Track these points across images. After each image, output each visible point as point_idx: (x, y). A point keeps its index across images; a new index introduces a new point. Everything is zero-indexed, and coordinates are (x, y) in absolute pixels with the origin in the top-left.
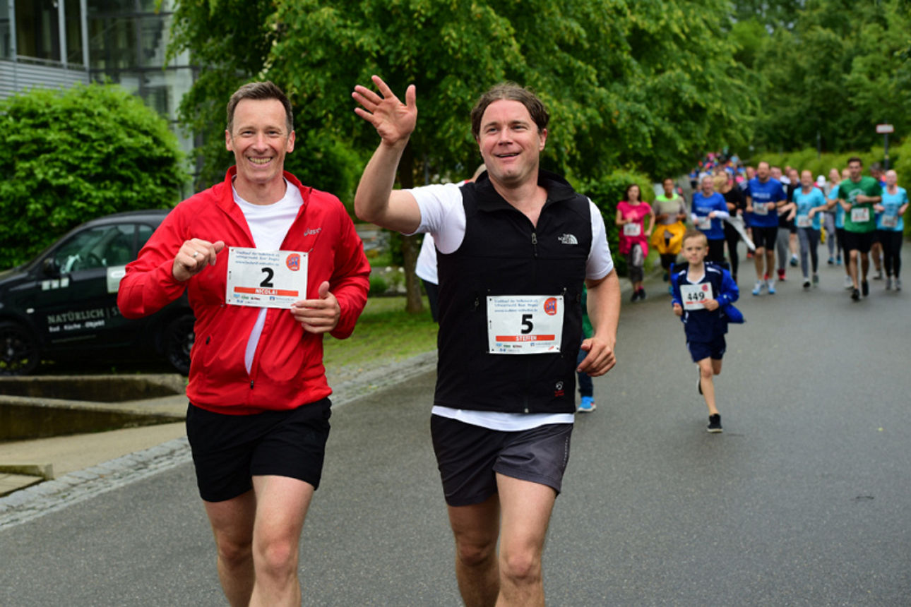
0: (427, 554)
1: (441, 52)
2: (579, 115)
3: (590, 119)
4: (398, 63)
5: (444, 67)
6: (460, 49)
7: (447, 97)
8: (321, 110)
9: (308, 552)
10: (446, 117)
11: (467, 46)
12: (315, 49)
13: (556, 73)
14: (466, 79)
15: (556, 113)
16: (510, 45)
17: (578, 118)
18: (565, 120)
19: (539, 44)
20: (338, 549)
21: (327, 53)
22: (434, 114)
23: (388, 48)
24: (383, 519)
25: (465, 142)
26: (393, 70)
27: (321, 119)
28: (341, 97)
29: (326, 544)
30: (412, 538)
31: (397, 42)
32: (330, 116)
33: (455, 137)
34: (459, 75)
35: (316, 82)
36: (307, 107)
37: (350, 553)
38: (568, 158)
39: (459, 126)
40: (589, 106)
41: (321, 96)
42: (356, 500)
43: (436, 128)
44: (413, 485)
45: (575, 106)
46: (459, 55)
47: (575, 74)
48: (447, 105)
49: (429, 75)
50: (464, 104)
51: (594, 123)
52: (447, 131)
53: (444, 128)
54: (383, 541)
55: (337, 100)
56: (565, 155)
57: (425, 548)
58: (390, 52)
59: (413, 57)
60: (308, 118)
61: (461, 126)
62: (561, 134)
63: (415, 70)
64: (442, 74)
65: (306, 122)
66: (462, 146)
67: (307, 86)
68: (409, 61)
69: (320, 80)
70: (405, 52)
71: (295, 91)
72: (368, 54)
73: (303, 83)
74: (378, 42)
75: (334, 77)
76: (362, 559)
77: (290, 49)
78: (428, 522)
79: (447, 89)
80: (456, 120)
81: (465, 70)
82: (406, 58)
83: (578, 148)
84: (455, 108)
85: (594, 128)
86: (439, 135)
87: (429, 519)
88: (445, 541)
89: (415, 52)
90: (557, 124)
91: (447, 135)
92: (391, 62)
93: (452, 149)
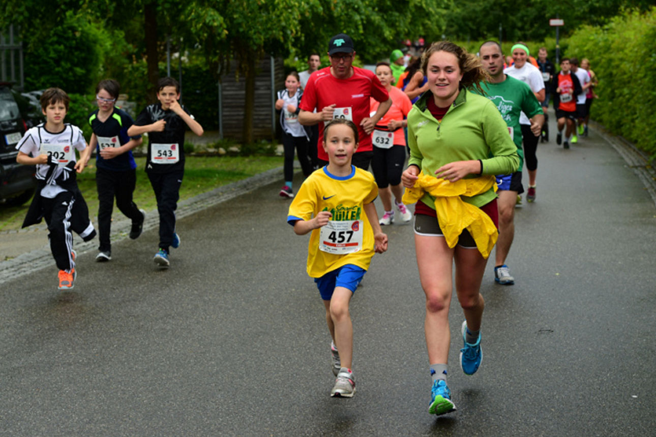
0: (175, 377)
2: (303, 3)
3: (312, 7)
9: (71, 376)
10: (189, 3)
17: (302, 6)
18: (291, 7)
20: (98, 373)
24: (136, 347)
25: (205, 24)
29: (87, 369)
30: (162, 364)
33: (196, 20)
37: (108, 376)
38: (293, 40)
42: (112, 331)
43: (180, 11)
44: (162, 318)
51: (315, 10)
52: (189, 14)
53: (187, 12)
54: (137, 367)
56: (291, 37)
57: (174, 373)
61: (202, 11)
62: (287, 20)
66: (202, 28)
76: (119, 382)
78: (176, 350)
80: (197, 5)
83: (302, 32)
85: (315, 15)
86: (182, 17)
87: (176, 348)
88: (192, 367)
90: (284, 10)
91: (189, 18)
93: (193, 30)
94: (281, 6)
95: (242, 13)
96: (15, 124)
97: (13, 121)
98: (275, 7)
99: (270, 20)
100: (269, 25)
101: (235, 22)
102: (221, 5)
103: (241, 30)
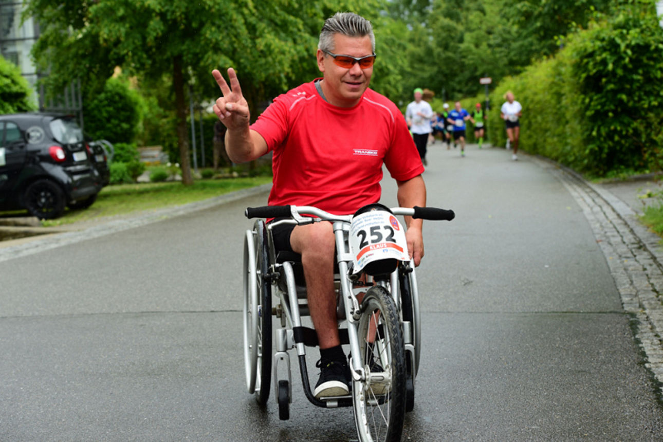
1: (202, 11)
2: (292, 50)
3: (298, 52)
4: (173, 17)
5: (204, 19)
6: (213, 7)
7: (206, 39)
8: (124, 50)
10: (206, 52)
11: (219, 4)
12: (118, 9)
13: (276, 24)
14: (219, 27)
15: (278, 47)
16: (246, 6)
17: (292, 52)
18: (283, 53)
19: (265, 6)
21: (126, 11)
22: (198, 50)
23: (166, 8)
26: (170, 22)
27: (124, 56)
28: (136, 41)
31: (172, 5)
32: (130, 54)
34: (213, 24)
35: (119, 30)
36: (115, 50)
38: (286, 81)
39: (216, 57)
40: (299, 44)
41: (122, 39)
43: (199, 60)
45: (290, 43)
46: (213, 10)
47: (289, 24)
48: (207, 45)
49: (194, 25)
50: (217, 43)
51: (301, 55)
52: (207, 61)
53: (205, 59)
55: (134, 43)
58: (167, 11)
59: (182, 13)
60: (115, 57)
62: (280, 63)
63: (184, 21)
64: (202, 25)
65: (114, 59)
67: (113, 33)
68: (180, 16)
69: (123, 29)
70: (177, 10)
71: (106, 36)
72: (154, 11)
73: (110, 31)
74: (160, 4)
75: (131, 28)
77: (101, 9)
79: (205, 33)
80: (212, 53)
81: (218, 22)
82: (178, 14)
83: (293, 72)
84: (211, 45)
85: (302, 59)
86: (202, 64)
89: (183, 10)
91: (207, 63)
92: (169, 17)
94: (277, 50)
95: (247, 59)
96: (80, 145)
97: (79, 143)
98: (271, 52)
99: (267, 63)
100: (267, 66)
101: (242, 66)
102: (230, 54)
103: (247, 71)
